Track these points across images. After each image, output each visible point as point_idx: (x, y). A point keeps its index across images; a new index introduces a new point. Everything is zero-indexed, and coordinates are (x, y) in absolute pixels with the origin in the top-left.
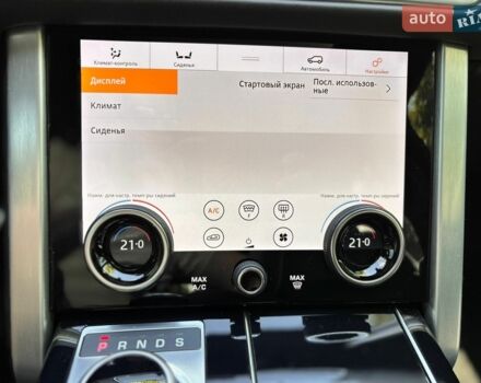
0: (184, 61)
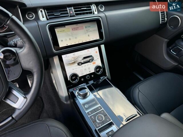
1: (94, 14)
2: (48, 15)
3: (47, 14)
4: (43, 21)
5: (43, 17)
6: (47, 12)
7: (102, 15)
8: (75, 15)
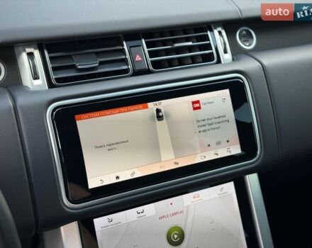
0: (141, 214)
1: (219, 61)
2: (54, 69)
3: (50, 66)
4: (35, 92)
5: (36, 77)
6: (50, 58)
7: (248, 65)
8: (151, 68)
